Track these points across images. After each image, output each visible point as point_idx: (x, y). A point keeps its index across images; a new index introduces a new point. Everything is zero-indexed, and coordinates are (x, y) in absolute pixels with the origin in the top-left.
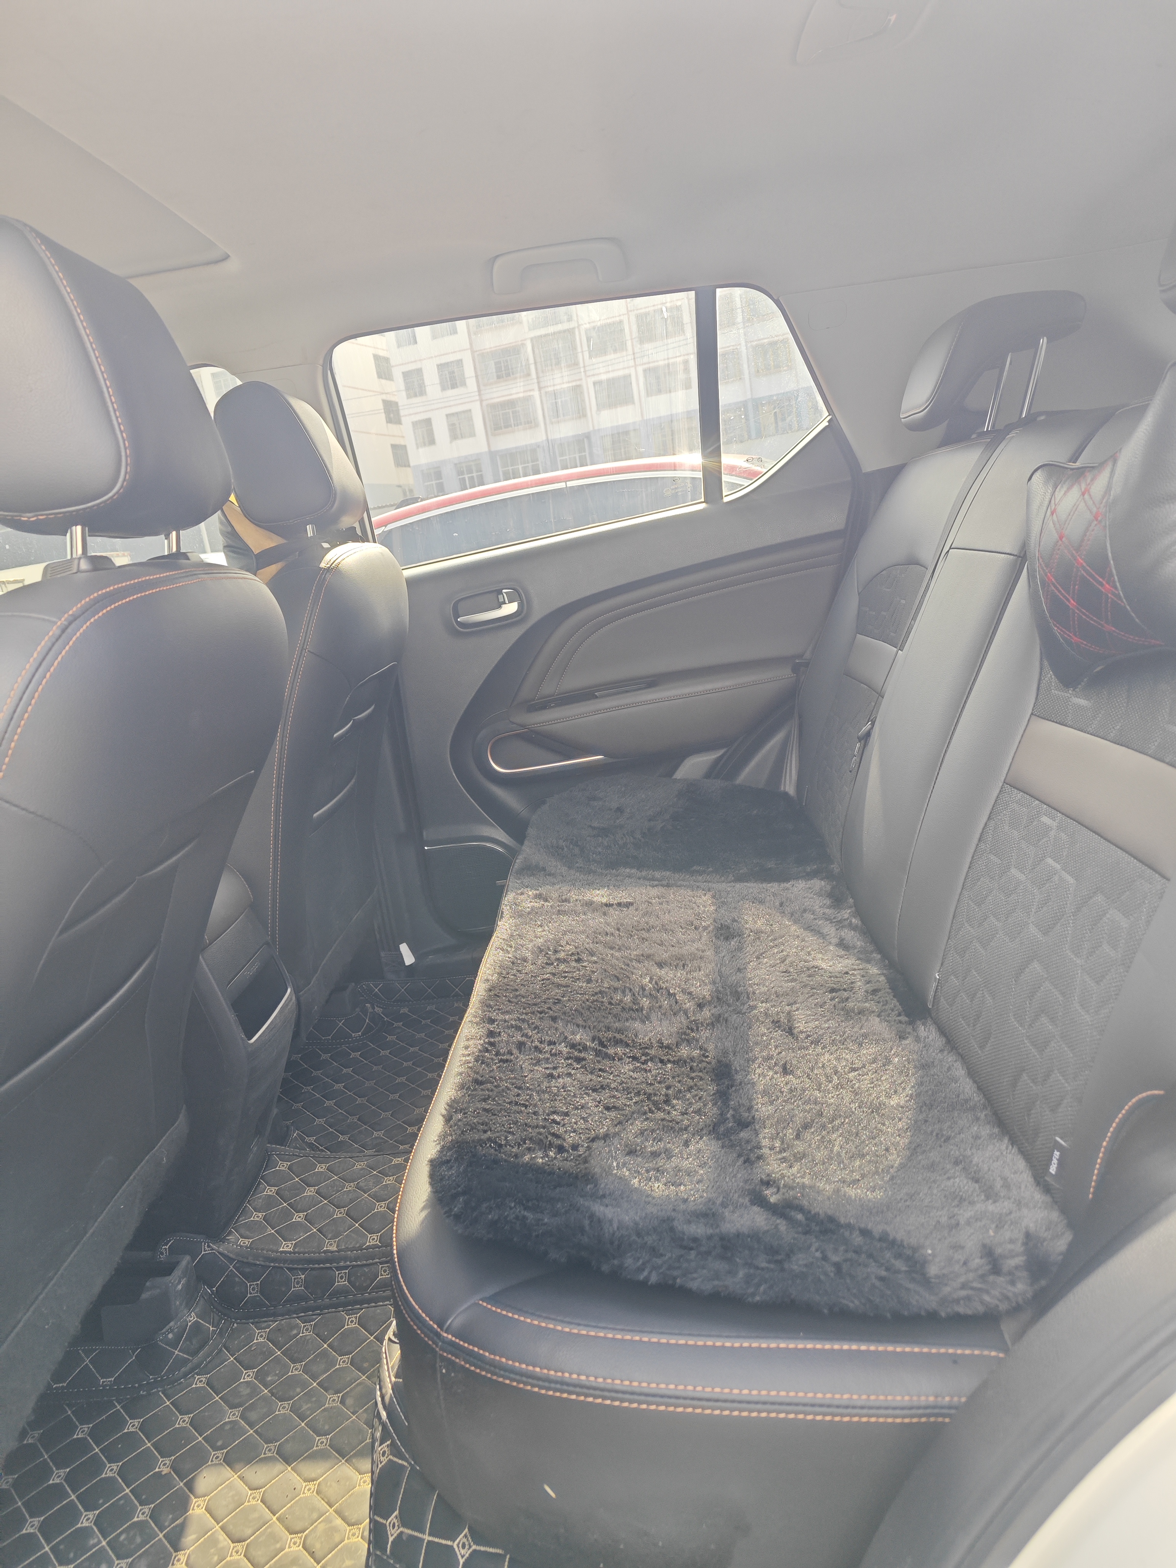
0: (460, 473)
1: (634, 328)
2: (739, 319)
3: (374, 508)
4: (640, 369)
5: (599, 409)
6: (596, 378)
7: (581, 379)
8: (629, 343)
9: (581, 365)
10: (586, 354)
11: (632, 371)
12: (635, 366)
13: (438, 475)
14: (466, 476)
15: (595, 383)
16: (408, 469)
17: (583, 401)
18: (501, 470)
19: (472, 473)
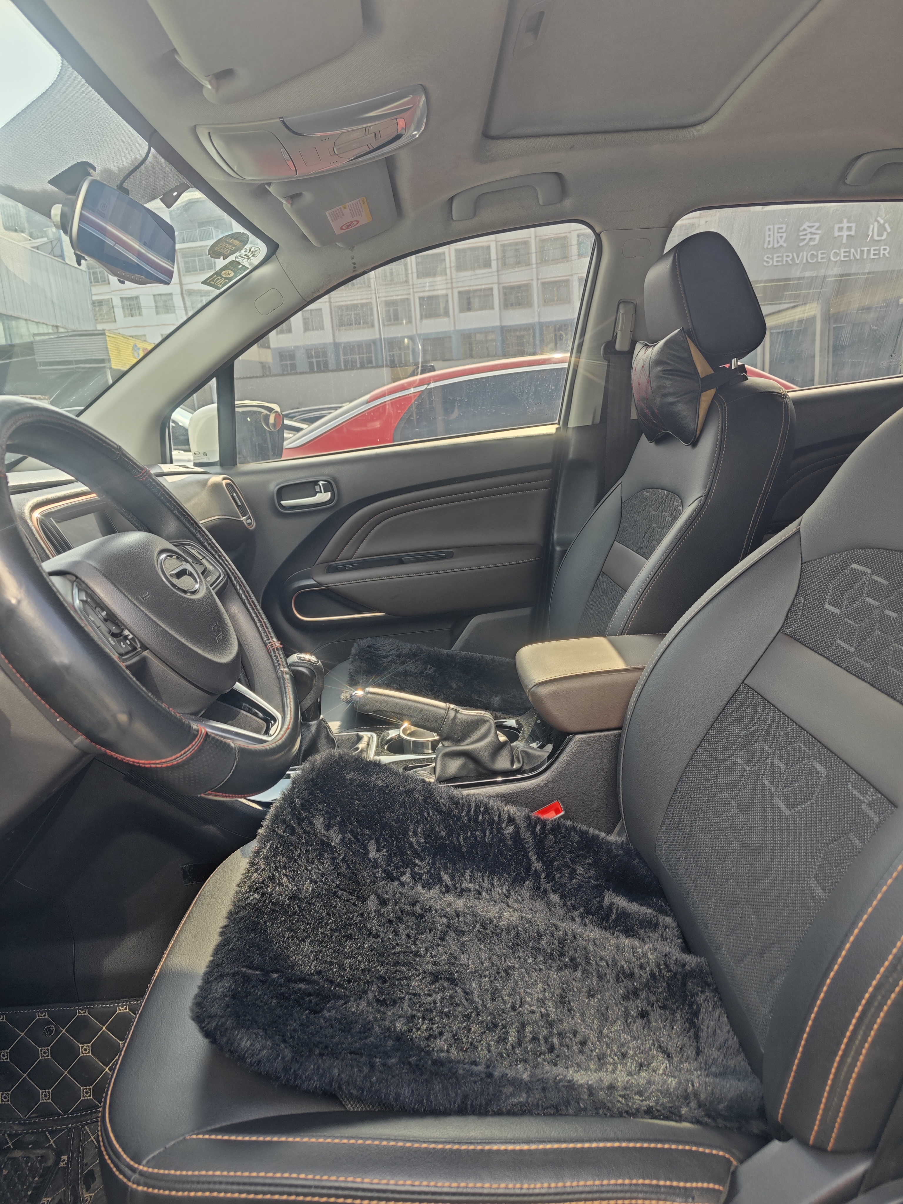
0: (309, 356)
1: (453, 258)
2: (534, 260)
3: (240, 378)
4: (456, 292)
5: (421, 318)
6: (422, 295)
7: (409, 294)
8: (448, 270)
9: (411, 283)
10: (415, 275)
11: (449, 292)
12: (452, 288)
13: (292, 357)
14: (314, 360)
15: (420, 298)
16: (269, 351)
17: (410, 311)
18: (342, 358)
19: (319, 357)
